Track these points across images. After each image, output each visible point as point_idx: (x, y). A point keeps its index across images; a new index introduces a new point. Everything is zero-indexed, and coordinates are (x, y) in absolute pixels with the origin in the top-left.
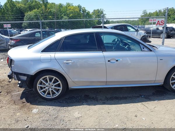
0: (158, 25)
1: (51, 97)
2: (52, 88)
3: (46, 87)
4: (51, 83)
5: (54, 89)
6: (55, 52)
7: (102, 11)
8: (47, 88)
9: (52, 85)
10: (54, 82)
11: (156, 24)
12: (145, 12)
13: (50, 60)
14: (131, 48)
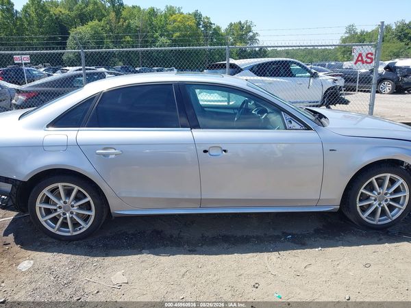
0: (359, 63)
1: (70, 232)
2: (72, 213)
3: (58, 210)
4: (70, 200)
5: (78, 215)
6: (78, 129)
7: (250, 26)
8: (60, 211)
9: (73, 206)
10: (77, 199)
11: (355, 61)
12: (351, 29)
13: (66, 147)
14: (271, 120)
